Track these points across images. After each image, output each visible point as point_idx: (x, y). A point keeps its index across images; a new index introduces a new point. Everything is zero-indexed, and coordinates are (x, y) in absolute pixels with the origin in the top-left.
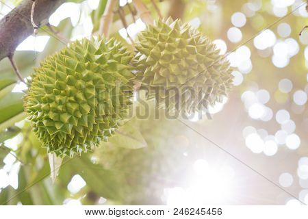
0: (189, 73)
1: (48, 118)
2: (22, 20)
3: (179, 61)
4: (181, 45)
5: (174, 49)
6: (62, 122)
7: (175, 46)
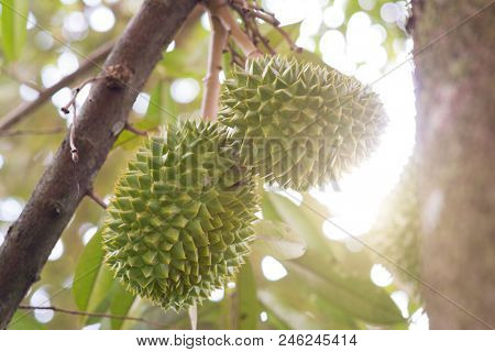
0: (292, 131)
1: (128, 267)
2: (83, 138)
3: (271, 119)
4: (266, 95)
5: (259, 104)
6: (150, 265)
7: (257, 100)
